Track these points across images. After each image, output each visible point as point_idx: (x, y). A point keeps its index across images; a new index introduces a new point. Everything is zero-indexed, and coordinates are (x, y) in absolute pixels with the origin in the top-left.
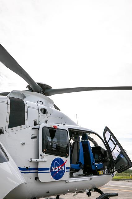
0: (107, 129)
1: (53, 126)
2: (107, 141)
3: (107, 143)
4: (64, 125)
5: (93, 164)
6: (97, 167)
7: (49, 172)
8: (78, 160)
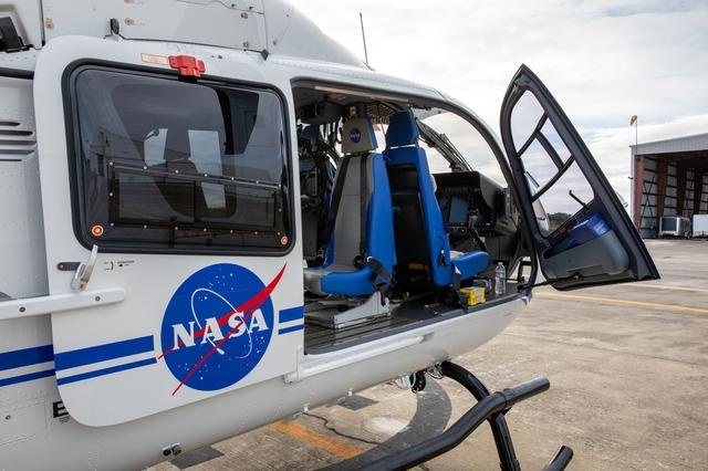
0: (526, 81)
1: (171, 59)
2: (518, 148)
3: (516, 157)
4: (265, 54)
5: (443, 260)
6: (457, 271)
7: (153, 361)
8: (365, 245)
